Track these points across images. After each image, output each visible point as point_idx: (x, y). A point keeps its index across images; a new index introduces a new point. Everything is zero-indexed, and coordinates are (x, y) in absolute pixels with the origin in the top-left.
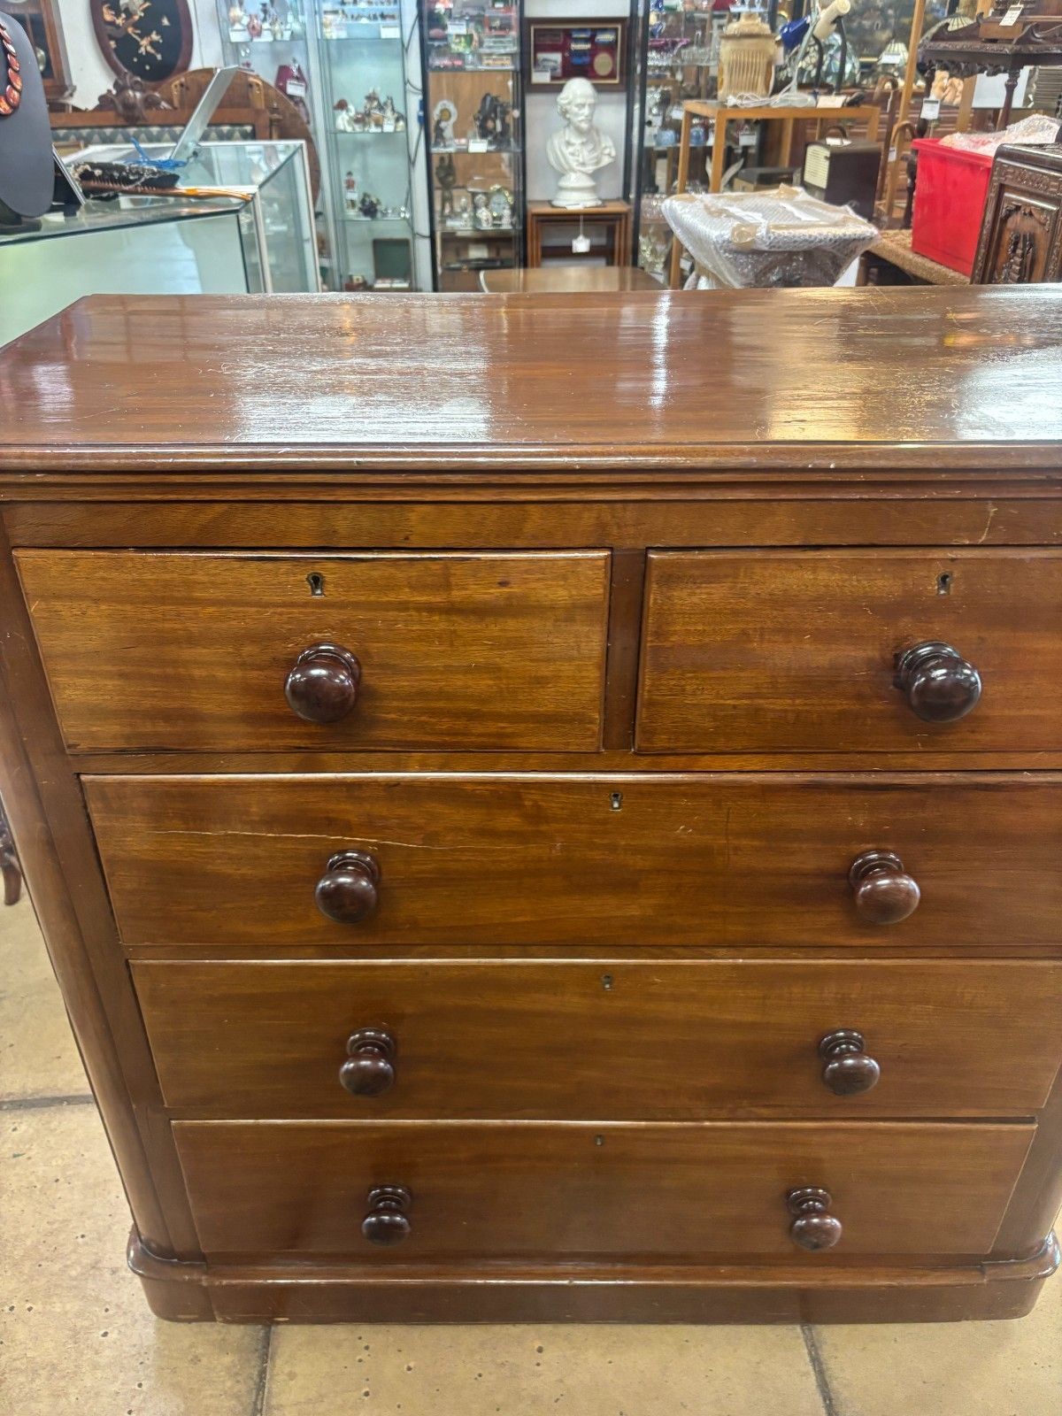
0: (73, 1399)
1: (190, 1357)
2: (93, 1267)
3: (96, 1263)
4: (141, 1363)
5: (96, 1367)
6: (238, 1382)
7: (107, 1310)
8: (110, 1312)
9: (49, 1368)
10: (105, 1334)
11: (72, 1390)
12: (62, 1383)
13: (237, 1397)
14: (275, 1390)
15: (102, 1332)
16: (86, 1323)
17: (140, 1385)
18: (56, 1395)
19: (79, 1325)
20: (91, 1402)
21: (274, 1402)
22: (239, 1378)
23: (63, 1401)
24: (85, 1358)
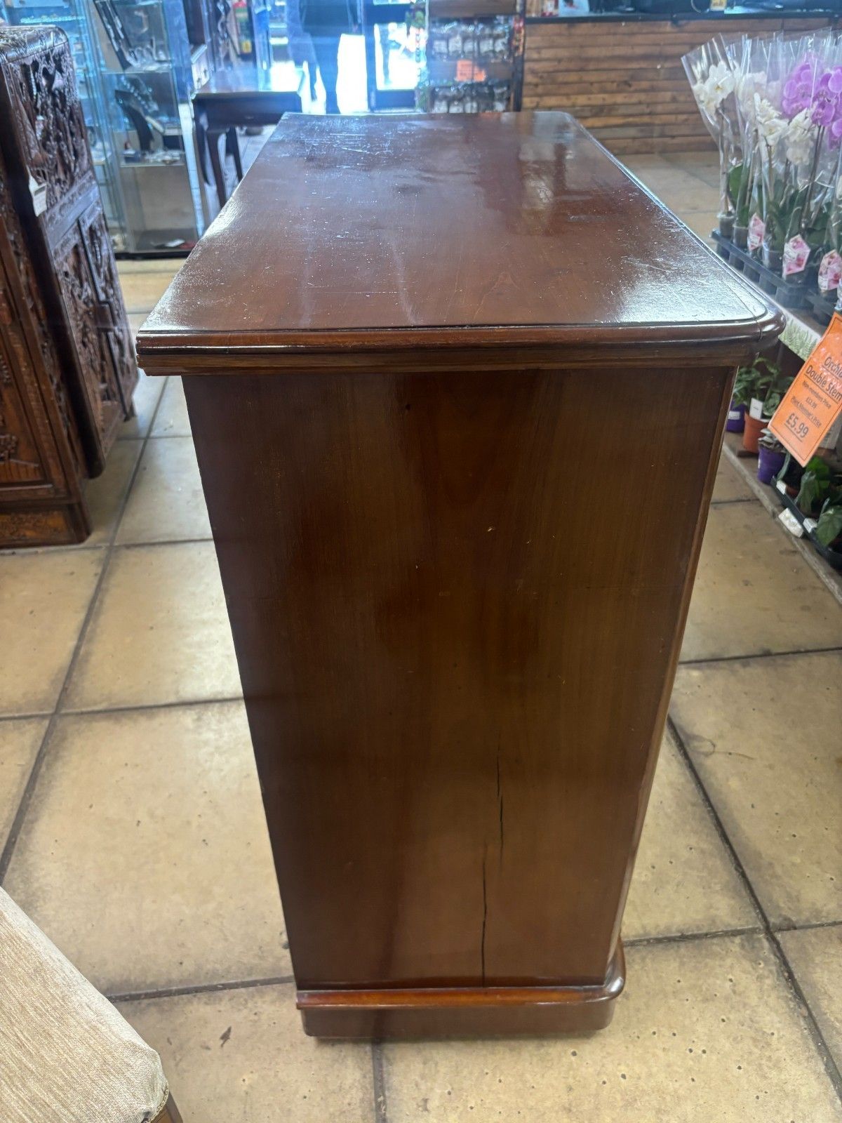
0: (677, 1085)
1: (625, 1000)
2: (570, 1110)
3: (565, 1109)
4: (638, 1037)
5: (650, 1075)
6: (633, 960)
7: (604, 1083)
8: (605, 1079)
9: (660, 1115)
10: (624, 1076)
11: (671, 1088)
12: (668, 1098)
13: (643, 959)
14: (633, 933)
15: (622, 1080)
16: (618, 1097)
17: (654, 1033)
18: (678, 1099)
19: (621, 1104)
20: (675, 1068)
21: (641, 932)
22: (631, 961)
23: (681, 1092)
24: (645, 1088)
